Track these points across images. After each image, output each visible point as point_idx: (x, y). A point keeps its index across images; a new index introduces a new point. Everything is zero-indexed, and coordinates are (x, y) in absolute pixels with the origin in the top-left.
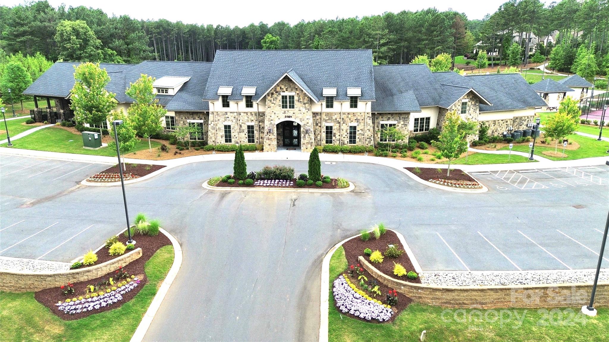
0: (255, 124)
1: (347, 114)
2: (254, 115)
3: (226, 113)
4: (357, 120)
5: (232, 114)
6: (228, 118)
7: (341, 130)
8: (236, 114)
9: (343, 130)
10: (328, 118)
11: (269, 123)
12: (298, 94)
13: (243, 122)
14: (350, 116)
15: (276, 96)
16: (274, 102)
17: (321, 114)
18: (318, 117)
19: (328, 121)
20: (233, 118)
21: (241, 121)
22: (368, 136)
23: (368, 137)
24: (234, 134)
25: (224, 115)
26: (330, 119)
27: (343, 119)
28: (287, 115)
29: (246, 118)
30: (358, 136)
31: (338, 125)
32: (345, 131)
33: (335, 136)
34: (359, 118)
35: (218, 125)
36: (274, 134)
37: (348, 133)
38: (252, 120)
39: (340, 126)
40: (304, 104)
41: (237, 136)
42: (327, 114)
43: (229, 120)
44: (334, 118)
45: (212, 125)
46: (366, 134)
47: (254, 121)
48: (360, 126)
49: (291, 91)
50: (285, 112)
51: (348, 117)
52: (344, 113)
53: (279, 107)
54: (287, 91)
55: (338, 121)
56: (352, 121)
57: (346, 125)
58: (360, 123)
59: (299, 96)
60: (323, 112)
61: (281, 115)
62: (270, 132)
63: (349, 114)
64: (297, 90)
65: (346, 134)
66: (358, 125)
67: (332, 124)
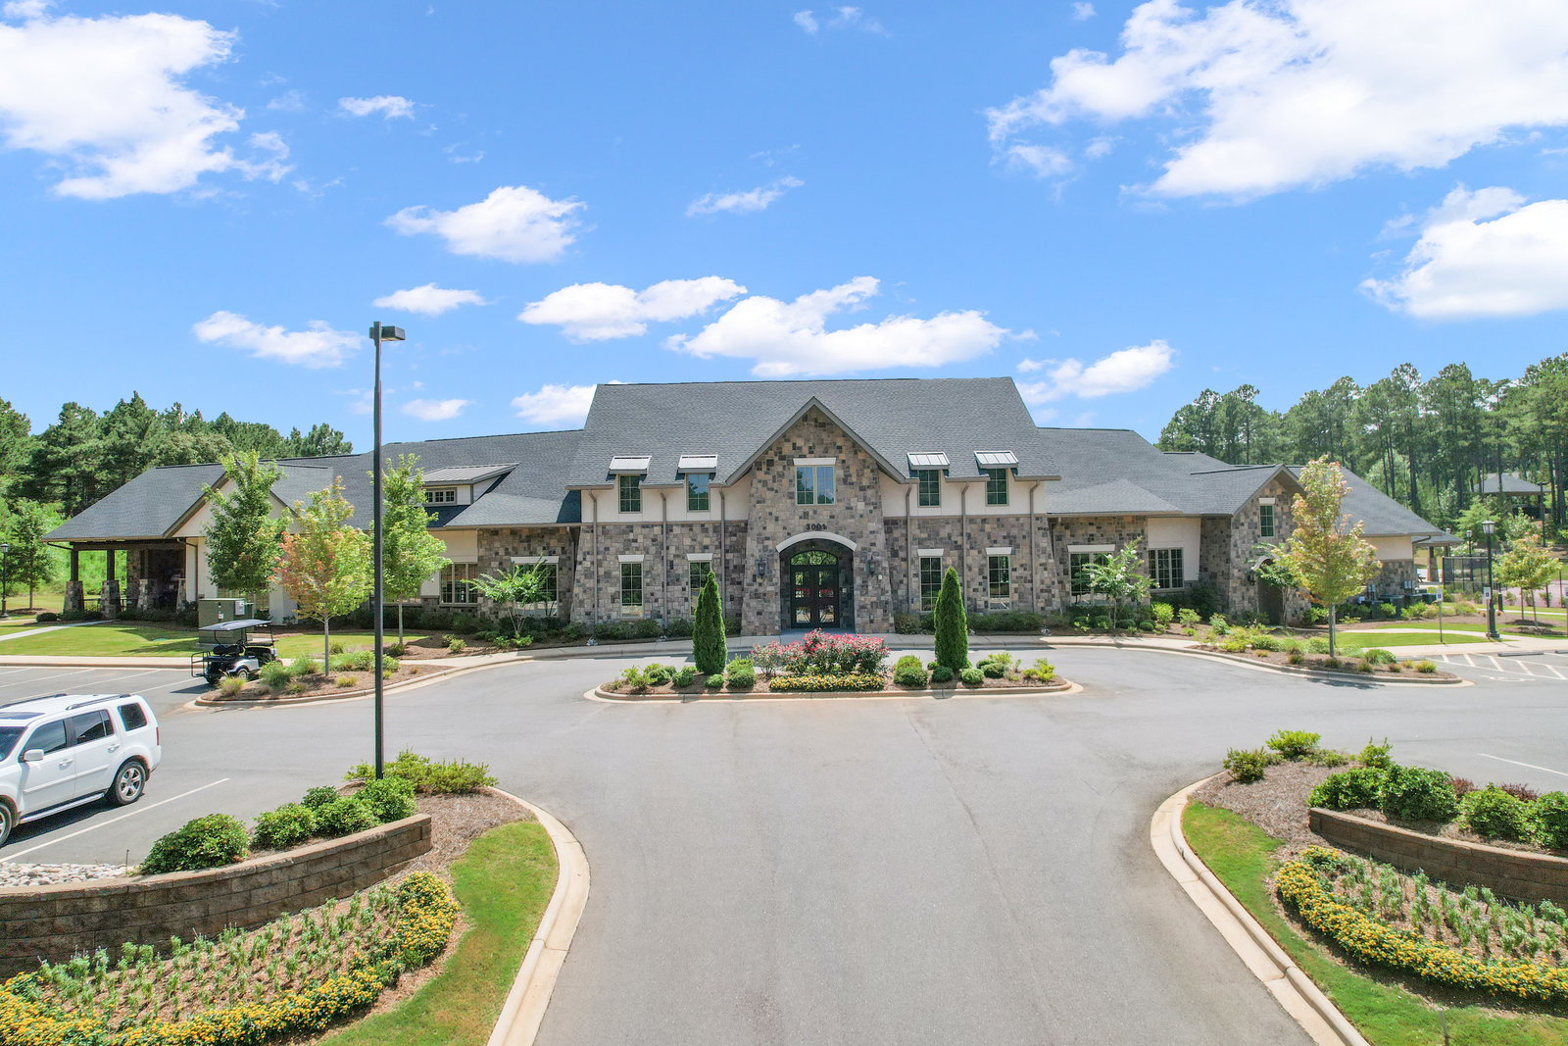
0: (714, 558)
1: (979, 521)
2: (711, 533)
3: (630, 528)
4: (1011, 540)
5: (646, 531)
6: (635, 541)
7: (966, 570)
8: (657, 530)
9: (970, 569)
10: (926, 536)
11: (760, 547)
12: (844, 461)
13: (678, 553)
14: (987, 527)
15: (780, 469)
16: (776, 486)
17: (906, 523)
18: (897, 533)
19: (928, 543)
20: (649, 542)
21: (672, 550)
22: (1042, 582)
23: (1044, 587)
24: (650, 589)
25: (624, 532)
26: (934, 539)
27: (969, 536)
28: (811, 522)
29: (687, 542)
30: (1016, 585)
31: (955, 553)
32: (976, 570)
34: (1014, 532)
35: (605, 564)
36: (774, 580)
37: (984, 578)
38: (706, 547)
39: (961, 558)
40: (862, 489)
41: (658, 595)
42: (924, 523)
43: (637, 549)
44: (944, 533)
45: (587, 564)
46: (1037, 578)
47: (712, 548)
48: (1019, 555)
49: (825, 453)
50: (806, 515)
51: (983, 530)
52: (972, 520)
53: (789, 501)
54: (811, 452)
55: (956, 542)
56: (995, 542)
57: (979, 552)
58: (1018, 546)
59: (848, 467)
60: (913, 518)
61: (797, 522)
62: (762, 575)
63: (984, 520)
64: (841, 452)
65: (981, 580)
66: (1013, 553)
67: (938, 552)
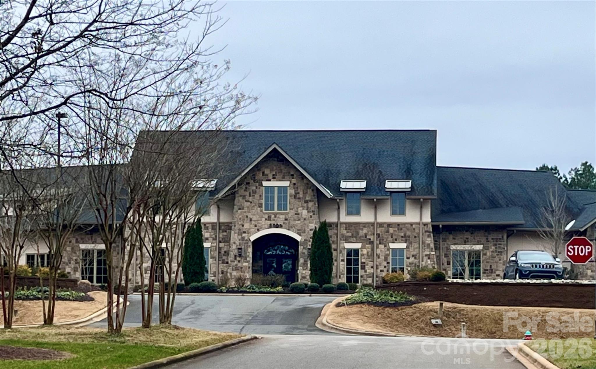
0: (211, 246)
1: (385, 226)
2: (210, 230)
4: (405, 239)
7: (375, 257)
9: (379, 258)
10: (350, 234)
11: (240, 237)
12: (294, 184)
14: (391, 230)
15: (254, 188)
16: (251, 199)
17: (337, 226)
18: (331, 233)
19: (351, 240)
26: (356, 237)
27: (378, 235)
28: (273, 222)
30: (409, 268)
31: (369, 246)
32: (382, 258)
33: (363, 268)
34: (408, 233)
36: (248, 259)
37: (388, 263)
38: (207, 239)
39: (373, 250)
40: (306, 202)
42: (349, 225)
44: (362, 233)
46: (423, 264)
47: (211, 239)
48: (411, 249)
49: (283, 179)
50: (269, 218)
51: (388, 232)
52: (381, 225)
53: (259, 209)
54: (274, 178)
55: (370, 239)
56: (396, 240)
57: (385, 246)
58: (411, 243)
59: (297, 188)
60: (341, 223)
61: (264, 222)
62: (240, 256)
63: (389, 225)
64: (293, 178)
65: (386, 265)
66: (408, 247)
67: (358, 246)
